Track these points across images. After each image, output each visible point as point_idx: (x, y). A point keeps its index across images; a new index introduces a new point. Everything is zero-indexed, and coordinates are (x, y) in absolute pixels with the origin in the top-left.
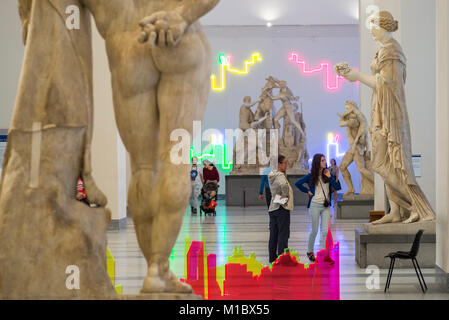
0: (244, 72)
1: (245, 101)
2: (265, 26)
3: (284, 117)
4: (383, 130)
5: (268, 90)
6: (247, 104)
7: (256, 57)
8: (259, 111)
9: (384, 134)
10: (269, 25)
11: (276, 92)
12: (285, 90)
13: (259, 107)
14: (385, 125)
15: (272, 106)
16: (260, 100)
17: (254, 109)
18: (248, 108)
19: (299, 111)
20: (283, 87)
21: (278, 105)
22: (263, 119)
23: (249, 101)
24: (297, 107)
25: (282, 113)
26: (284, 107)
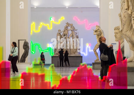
0: (59, 23)
1: (58, 31)
2: (66, 8)
3: (72, 36)
4: (130, 11)
5: (67, 27)
6: (59, 32)
7: (63, 18)
8: (63, 34)
9: (130, 13)
10: (67, 7)
11: (69, 28)
12: (72, 27)
13: (63, 33)
14: (131, 8)
15: (68, 33)
16: (64, 30)
17: (62, 34)
18: (60, 33)
19: (77, 35)
20: (72, 26)
21: (70, 32)
22: (65, 37)
23: (60, 31)
24: (77, 34)
25: (71, 35)
26: (72, 33)
